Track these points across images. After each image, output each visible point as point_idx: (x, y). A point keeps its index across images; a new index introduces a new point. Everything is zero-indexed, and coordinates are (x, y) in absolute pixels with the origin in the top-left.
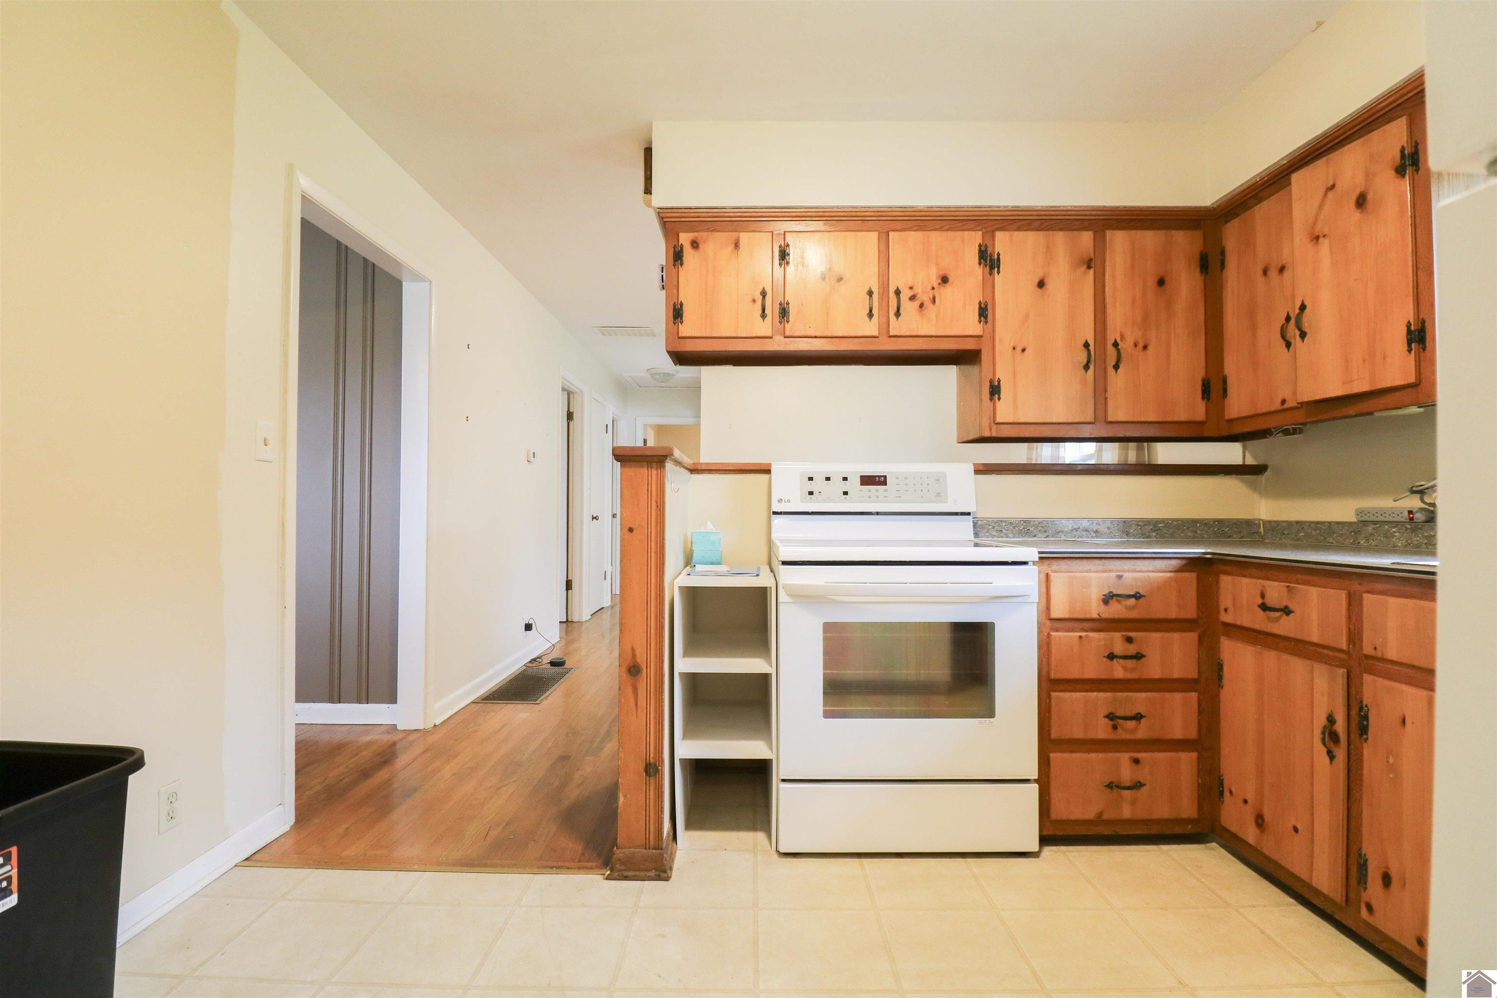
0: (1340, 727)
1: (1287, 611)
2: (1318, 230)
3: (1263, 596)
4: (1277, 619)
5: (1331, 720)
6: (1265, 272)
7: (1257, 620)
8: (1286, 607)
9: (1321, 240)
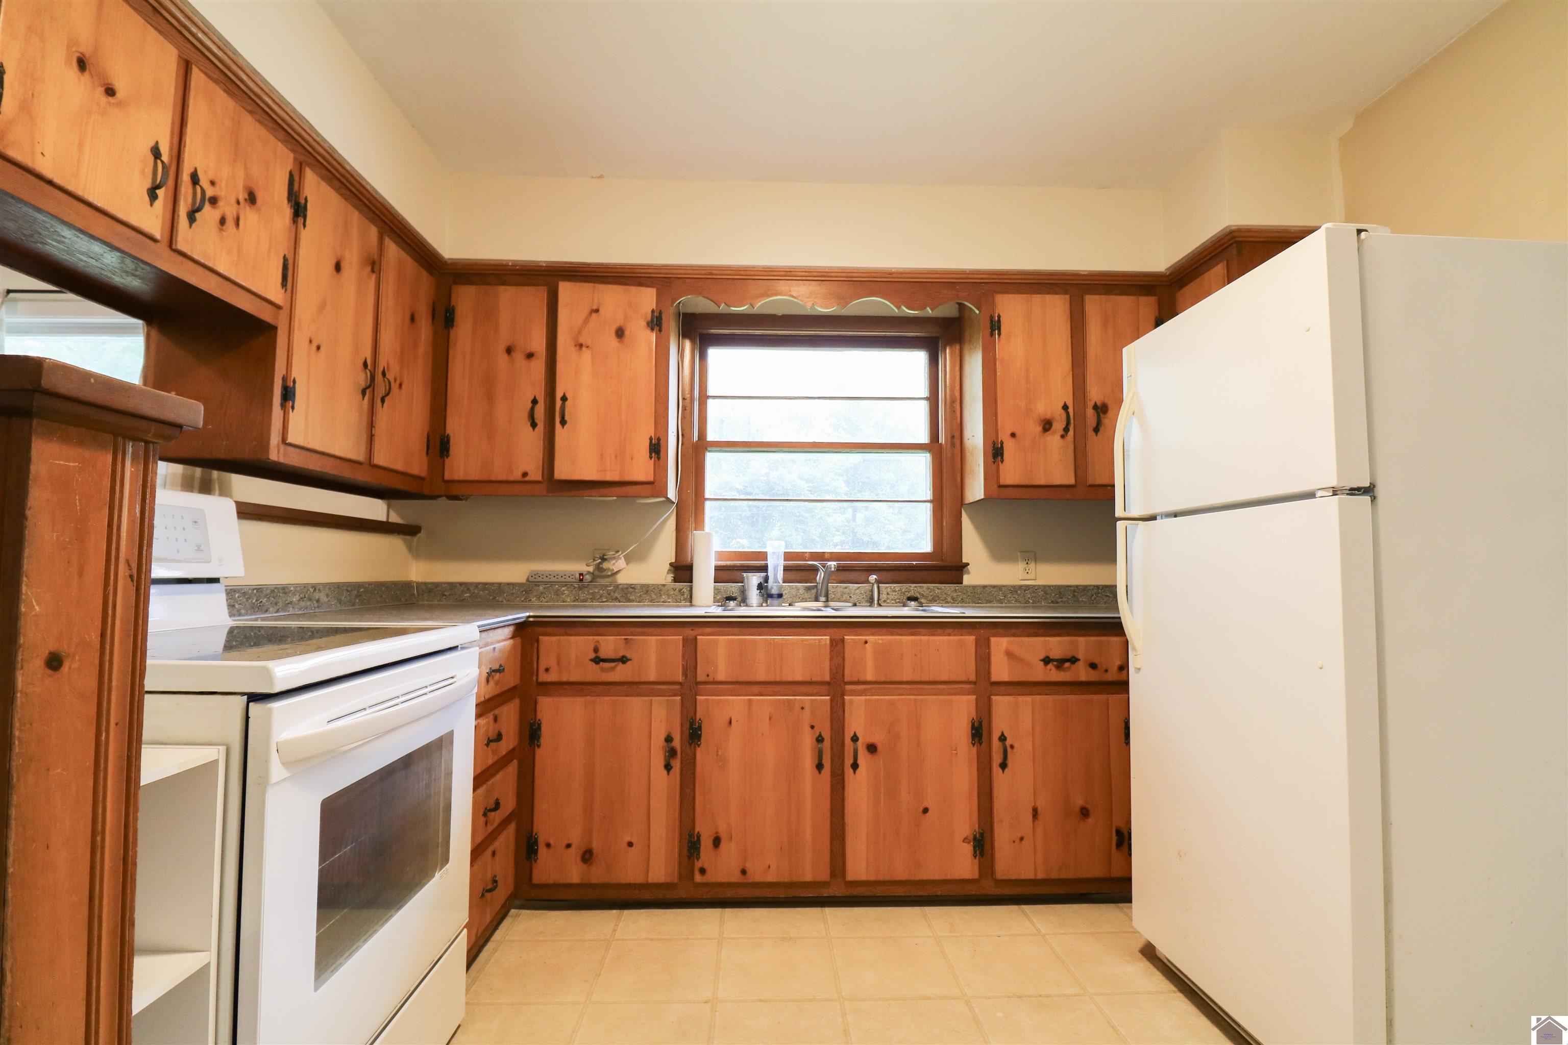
0: (677, 743)
1: (624, 660)
2: (582, 340)
3: (596, 650)
4: (613, 669)
5: (669, 739)
6: (509, 351)
7: (593, 673)
8: (623, 657)
9: (584, 349)
